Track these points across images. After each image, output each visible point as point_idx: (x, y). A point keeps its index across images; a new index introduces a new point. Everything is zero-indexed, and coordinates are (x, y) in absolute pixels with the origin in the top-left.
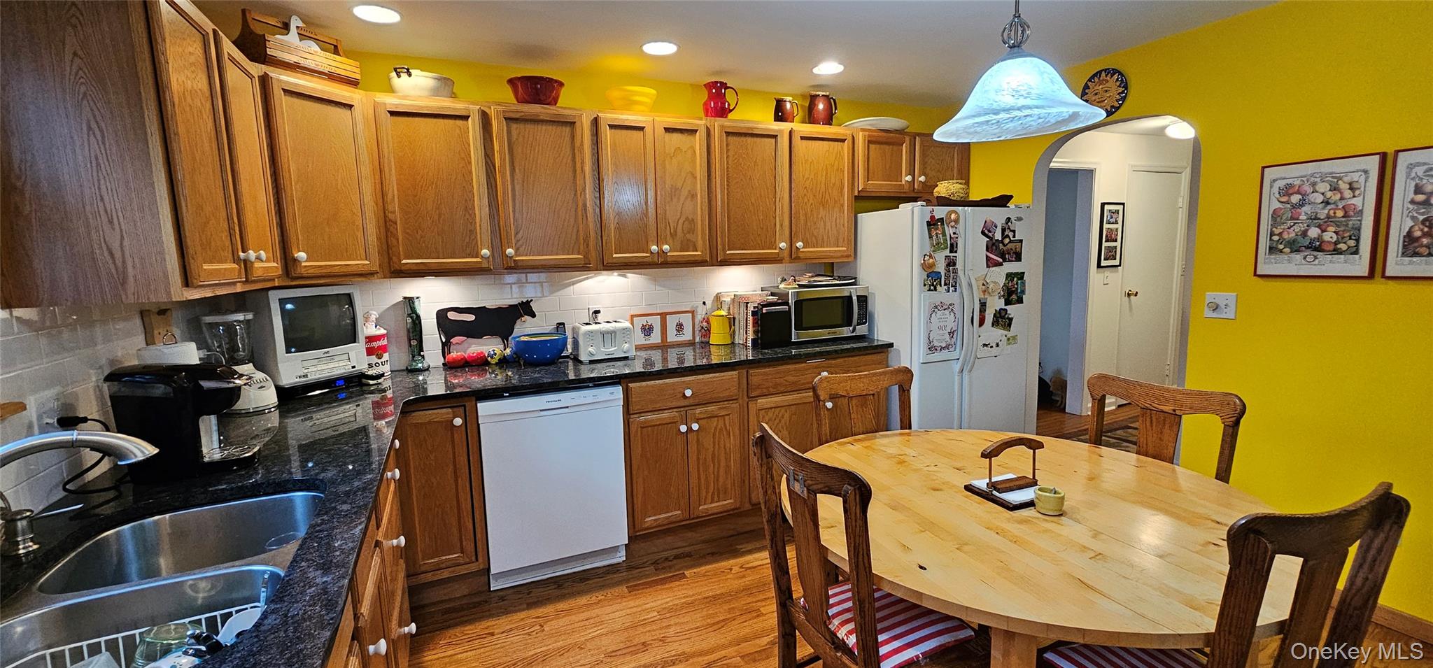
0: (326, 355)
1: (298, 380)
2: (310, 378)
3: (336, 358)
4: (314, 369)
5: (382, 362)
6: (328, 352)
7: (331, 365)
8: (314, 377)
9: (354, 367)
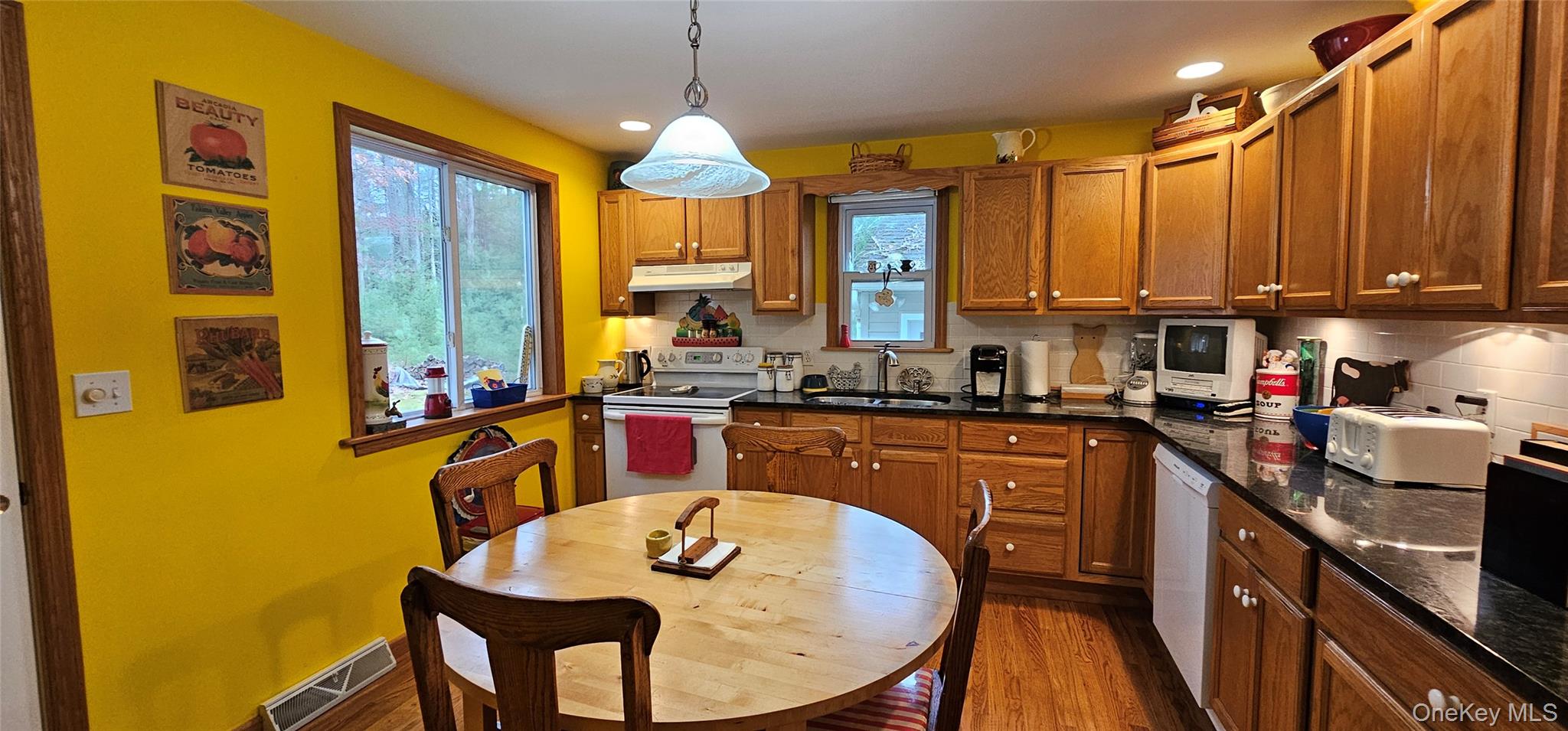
0: (1190, 378)
1: (1167, 391)
2: (1174, 392)
3: (1201, 383)
4: (1178, 386)
5: (1268, 403)
6: (1192, 376)
7: (1194, 388)
8: (1177, 393)
9: (1214, 395)
